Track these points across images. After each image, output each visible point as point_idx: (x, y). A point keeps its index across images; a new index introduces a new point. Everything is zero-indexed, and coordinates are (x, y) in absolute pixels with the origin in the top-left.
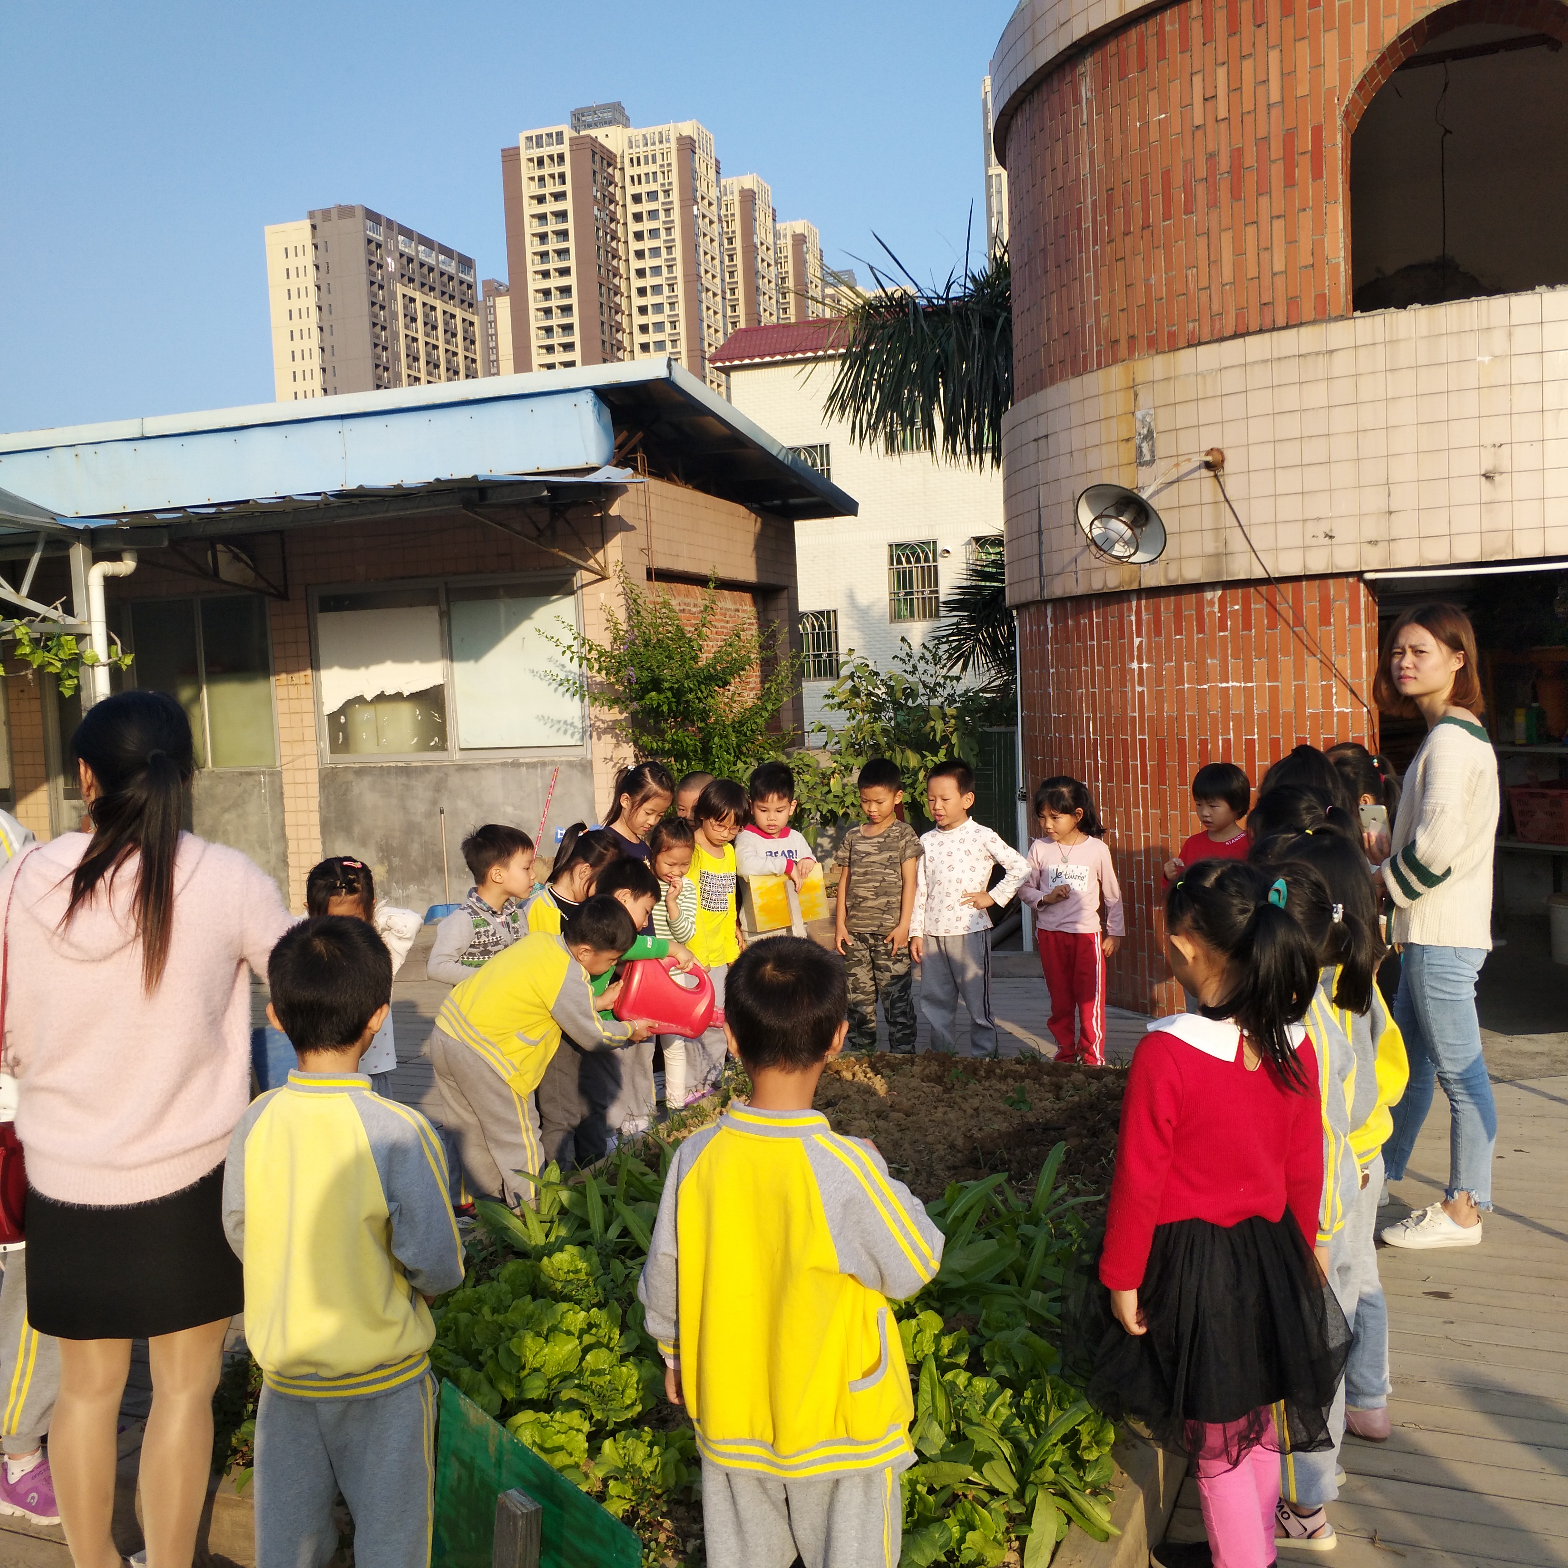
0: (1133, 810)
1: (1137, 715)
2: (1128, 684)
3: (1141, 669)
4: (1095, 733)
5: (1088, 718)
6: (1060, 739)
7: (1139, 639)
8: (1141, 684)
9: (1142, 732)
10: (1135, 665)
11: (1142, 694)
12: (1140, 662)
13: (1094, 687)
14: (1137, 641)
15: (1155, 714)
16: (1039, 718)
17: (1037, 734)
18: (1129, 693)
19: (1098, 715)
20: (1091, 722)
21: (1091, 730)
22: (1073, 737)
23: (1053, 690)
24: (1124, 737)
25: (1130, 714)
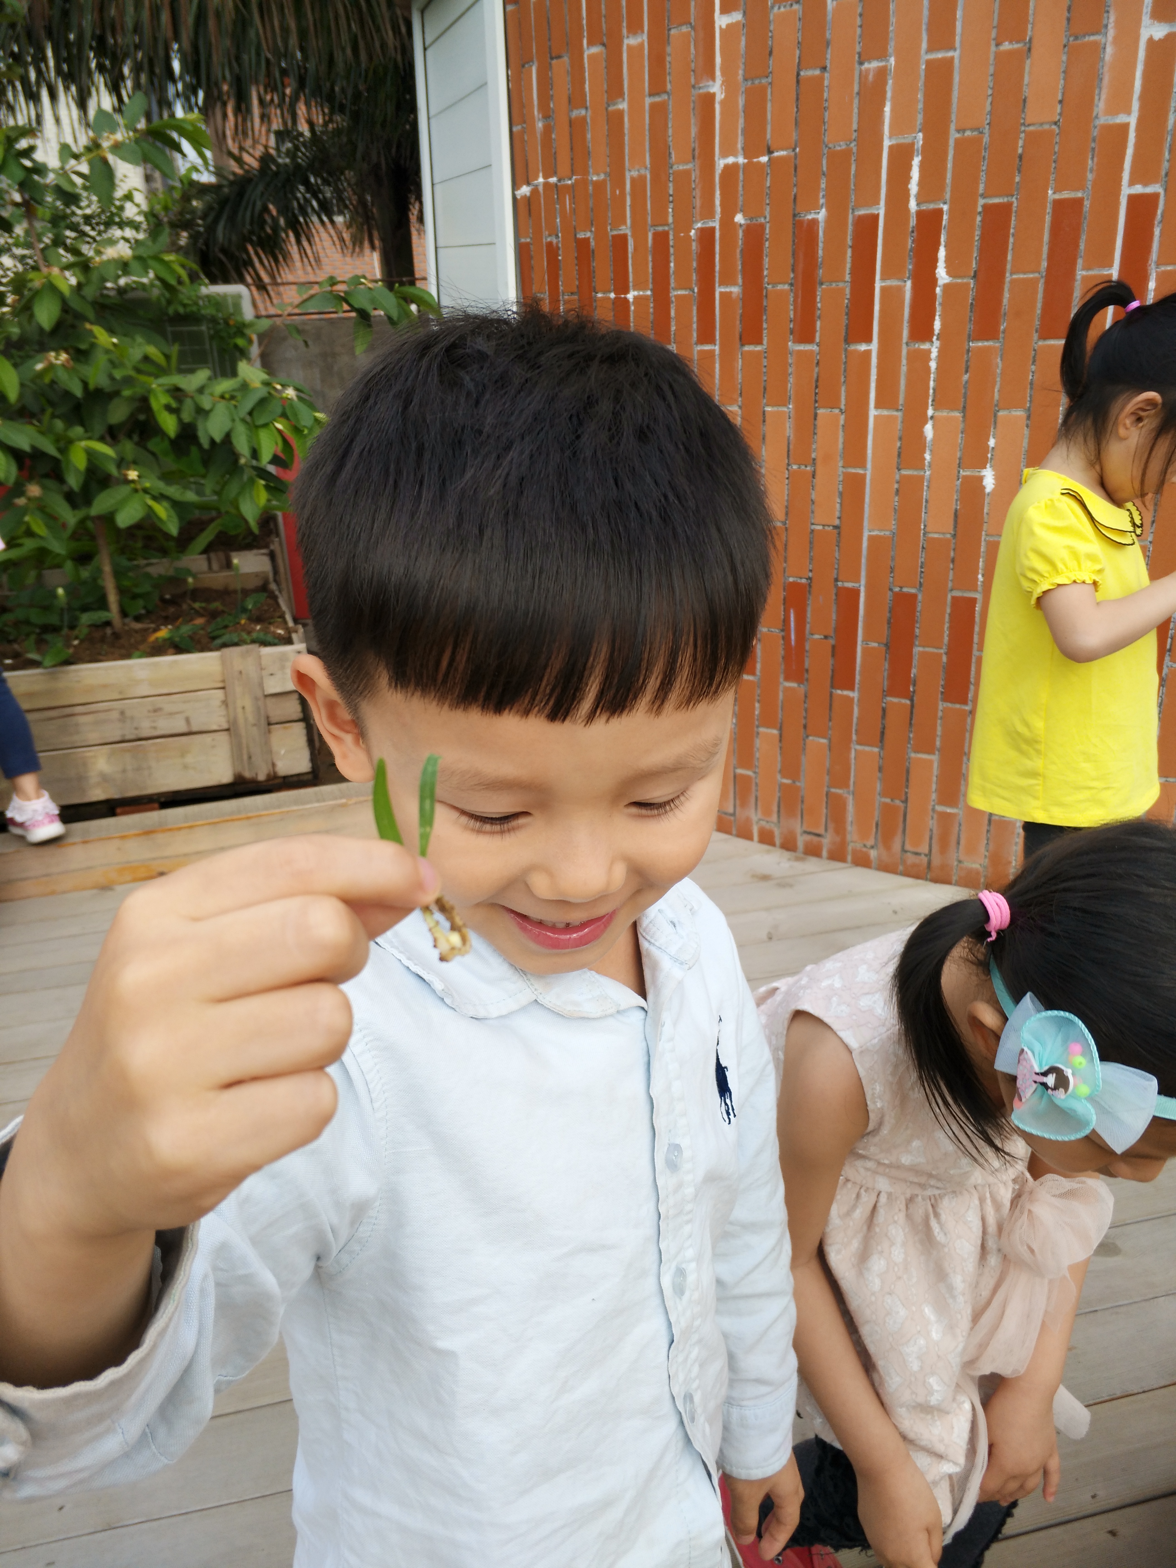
1: (1132, 121)
4: (929, 194)
6: (754, 230)
11: (1161, 53)
13: (942, 44)
16: (639, 182)
17: (626, 229)
18: (1109, 50)
19: (954, 135)
20: (916, 161)
21: (914, 187)
22: (821, 215)
23: (728, 84)
24: (1066, 195)
25: (1103, 120)
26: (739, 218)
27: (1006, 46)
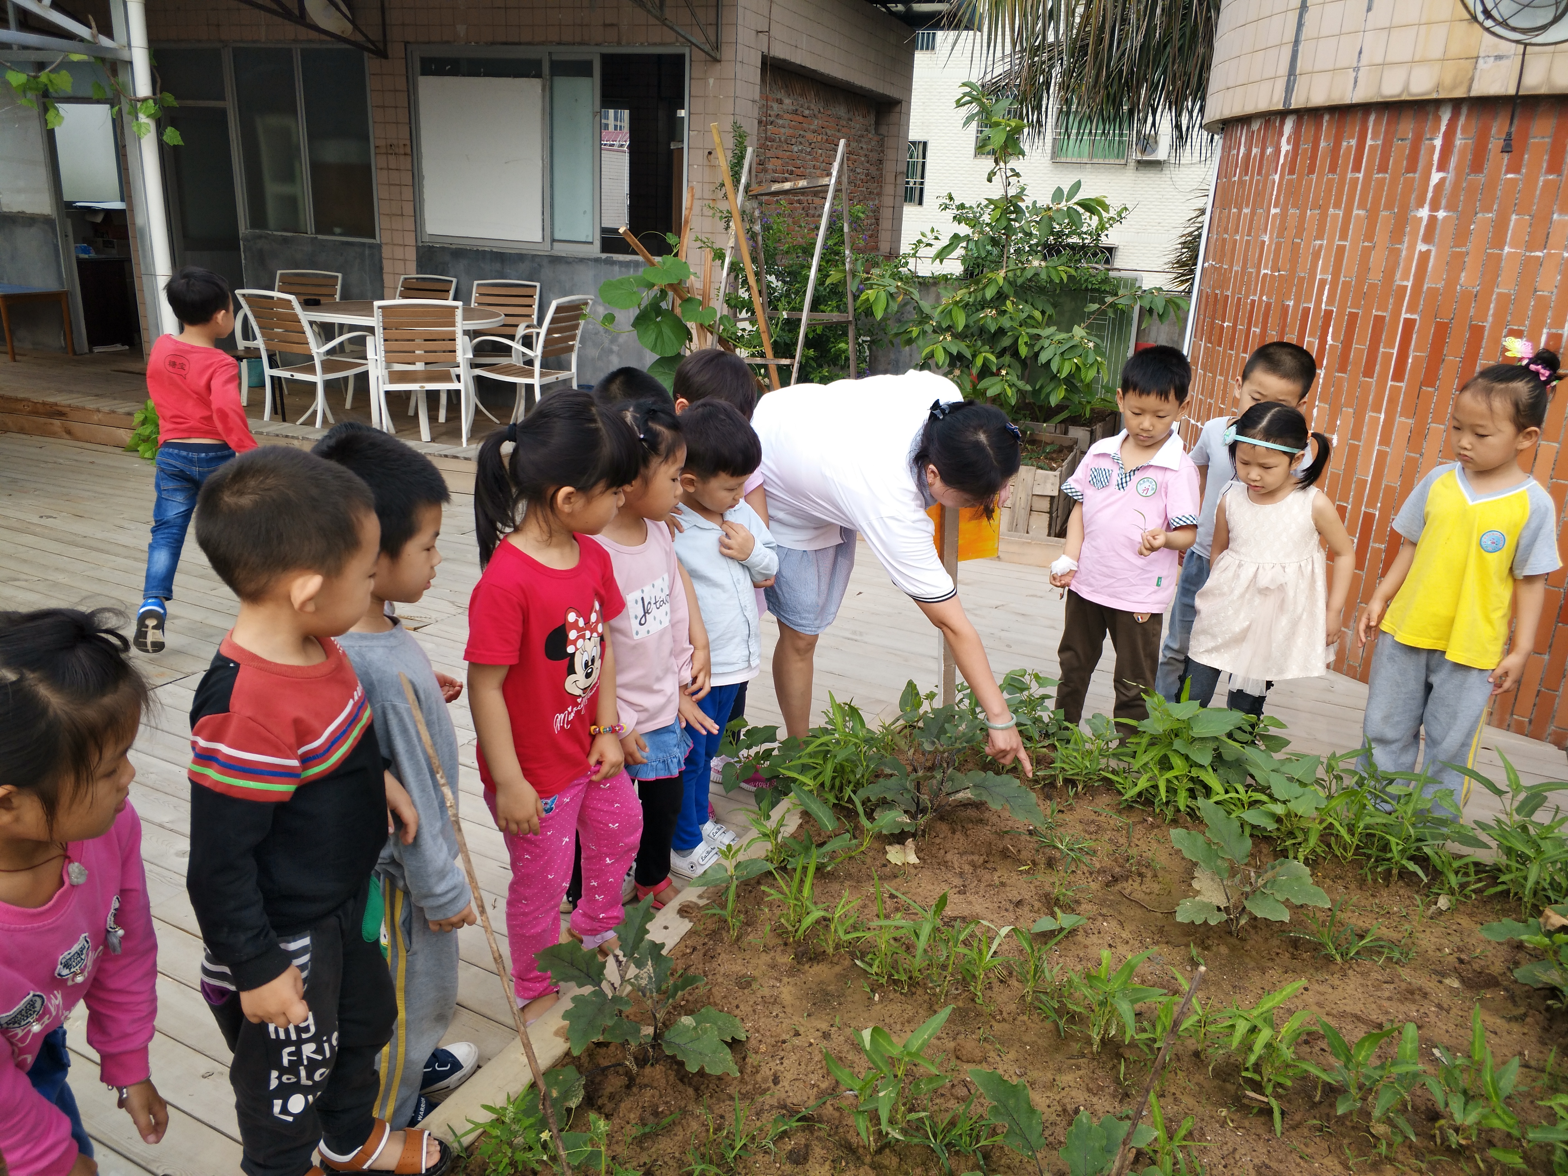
0: (1369, 414)
1: (1409, 284)
2: (1406, 239)
3: (1432, 219)
4: (1330, 301)
5: (1323, 283)
6: (1268, 305)
7: (1441, 175)
8: (1428, 239)
9: (1411, 309)
10: (1424, 213)
11: (1424, 257)
12: (1435, 207)
13: (1344, 237)
14: (1436, 177)
15: (1441, 285)
16: (1237, 272)
17: (1229, 293)
18: (1404, 252)
19: (1342, 279)
20: (1327, 287)
21: (1325, 299)
22: (1291, 303)
23: (1271, 238)
24: (1379, 313)
25: (1398, 283)
26: (1264, 298)
27: (1366, 244)
